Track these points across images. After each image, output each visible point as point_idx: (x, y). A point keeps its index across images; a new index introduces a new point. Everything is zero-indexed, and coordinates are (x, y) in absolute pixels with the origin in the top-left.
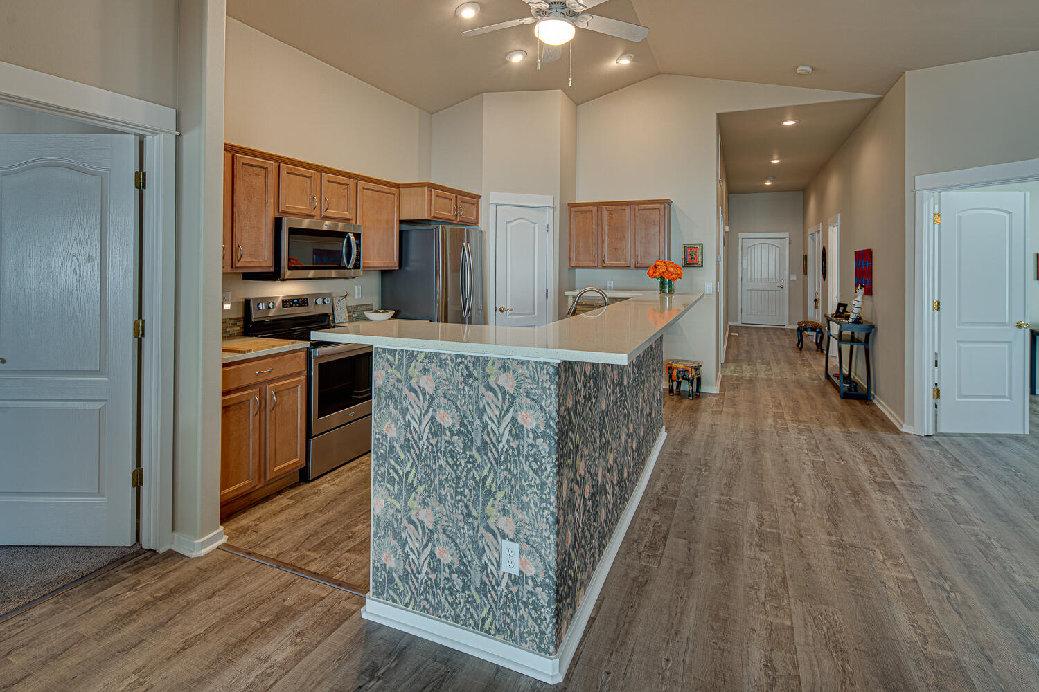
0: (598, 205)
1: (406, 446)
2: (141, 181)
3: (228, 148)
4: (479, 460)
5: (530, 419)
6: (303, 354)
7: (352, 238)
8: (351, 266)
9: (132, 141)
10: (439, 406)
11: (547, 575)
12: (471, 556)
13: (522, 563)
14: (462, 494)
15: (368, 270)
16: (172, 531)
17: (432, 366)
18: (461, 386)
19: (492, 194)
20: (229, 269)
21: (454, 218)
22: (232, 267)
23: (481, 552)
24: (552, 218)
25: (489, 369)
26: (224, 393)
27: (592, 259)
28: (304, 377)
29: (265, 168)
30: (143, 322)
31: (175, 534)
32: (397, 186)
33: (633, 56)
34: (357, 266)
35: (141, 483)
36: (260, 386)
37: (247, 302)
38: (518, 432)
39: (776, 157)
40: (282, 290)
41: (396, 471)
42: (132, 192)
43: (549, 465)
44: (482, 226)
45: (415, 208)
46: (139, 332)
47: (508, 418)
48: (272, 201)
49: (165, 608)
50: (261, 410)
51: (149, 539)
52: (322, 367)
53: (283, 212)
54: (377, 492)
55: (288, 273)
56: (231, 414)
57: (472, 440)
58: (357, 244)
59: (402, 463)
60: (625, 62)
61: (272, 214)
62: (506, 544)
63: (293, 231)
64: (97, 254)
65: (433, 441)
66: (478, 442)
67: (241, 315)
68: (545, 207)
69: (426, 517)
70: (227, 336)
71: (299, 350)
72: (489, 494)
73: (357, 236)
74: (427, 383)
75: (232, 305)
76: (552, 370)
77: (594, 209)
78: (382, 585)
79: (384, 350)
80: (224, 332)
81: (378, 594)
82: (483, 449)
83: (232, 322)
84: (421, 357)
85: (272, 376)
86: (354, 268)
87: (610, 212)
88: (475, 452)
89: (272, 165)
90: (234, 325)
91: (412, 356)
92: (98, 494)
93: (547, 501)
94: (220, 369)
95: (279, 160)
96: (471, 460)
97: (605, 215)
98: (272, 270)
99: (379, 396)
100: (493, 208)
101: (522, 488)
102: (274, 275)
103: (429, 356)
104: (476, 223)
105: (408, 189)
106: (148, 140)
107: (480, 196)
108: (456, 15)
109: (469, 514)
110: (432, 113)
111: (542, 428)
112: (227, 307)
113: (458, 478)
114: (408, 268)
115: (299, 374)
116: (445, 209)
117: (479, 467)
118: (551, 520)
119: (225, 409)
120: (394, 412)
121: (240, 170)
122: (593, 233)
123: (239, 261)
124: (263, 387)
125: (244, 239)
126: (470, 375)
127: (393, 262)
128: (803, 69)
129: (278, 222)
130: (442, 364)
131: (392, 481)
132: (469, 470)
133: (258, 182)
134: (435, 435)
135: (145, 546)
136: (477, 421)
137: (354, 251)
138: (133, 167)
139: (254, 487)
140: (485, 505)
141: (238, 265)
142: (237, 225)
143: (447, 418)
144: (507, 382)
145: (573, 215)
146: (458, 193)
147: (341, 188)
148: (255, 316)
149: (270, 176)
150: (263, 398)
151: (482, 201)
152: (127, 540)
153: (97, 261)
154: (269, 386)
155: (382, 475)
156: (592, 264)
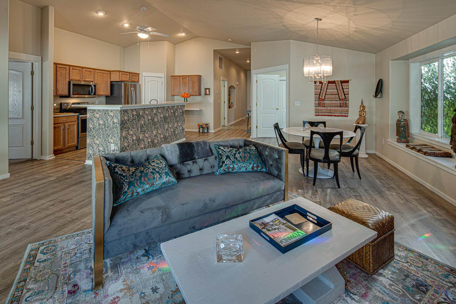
0: (179, 76)
1: (94, 129)
2: (32, 73)
3: (55, 63)
4: (107, 129)
5: (116, 121)
6: (76, 117)
7: (93, 87)
8: (92, 94)
9: (30, 64)
10: (100, 120)
11: (119, 149)
12: (106, 148)
13: (115, 148)
14: (104, 136)
15: (100, 96)
16: (41, 155)
17: (99, 112)
18: (104, 116)
19: (143, 73)
20: (55, 95)
21: (129, 80)
22: (56, 94)
23: (107, 147)
24: (164, 80)
25: (109, 112)
26: (54, 124)
27: (177, 93)
28: (77, 122)
29: (66, 68)
30: (33, 106)
31: (42, 156)
32: (109, 71)
33: (186, 33)
34: (95, 94)
35: (33, 144)
36: (64, 123)
37: (61, 104)
38: (114, 123)
39: (248, 60)
40: (71, 101)
41: (92, 134)
42: (30, 76)
43: (119, 129)
44: (140, 83)
45: (115, 78)
46: (32, 109)
47: (112, 121)
48: (68, 77)
49: (40, 165)
50: (64, 129)
51: (35, 157)
52: (82, 120)
53: (71, 80)
54: (88, 139)
55: (72, 96)
56: (56, 129)
57: (106, 126)
58: (94, 88)
59: (93, 132)
60: (183, 34)
61: (67, 80)
62: (112, 144)
63: (73, 85)
64: (21, 90)
65: (99, 127)
66: (107, 126)
67: (59, 107)
68: (162, 77)
69: (98, 142)
70: (55, 112)
71: (75, 115)
72: (109, 136)
73: (95, 86)
74: (98, 116)
75: (56, 104)
76: (119, 111)
77: (178, 77)
78: (89, 157)
79: (89, 110)
80: (54, 111)
81: (88, 159)
82: (108, 127)
83: (56, 109)
84: (96, 111)
85: (67, 121)
86: (94, 95)
87: (183, 79)
88: (106, 128)
89: (67, 67)
90: (57, 110)
91: (95, 110)
92: (22, 147)
93: (119, 135)
94: (53, 118)
95: (69, 66)
96: (106, 130)
97: (181, 79)
98: (68, 95)
99: (88, 119)
100: (144, 77)
101: (114, 133)
102: (68, 96)
103: (98, 110)
104: (138, 82)
105: (113, 72)
106: (34, 64)
107: (139, 74)
108: (123, 25)
109: (105, 140)
110: (125, 47)
111: (118, 122)
112: (55, 105)
113: (103, 133)
114: (114, 95)
115: (75, 121)
116: (125, 78)
117: (107, 131)
118: (119, 138)
119: (54, 128)
120: (91, 122)
121: (58, 69)
122: (178, 85)
123: (58, 92)
124: (65, 124)
125: (60, 87)
126: (105, 113)
127: (108, 93)
128: (229, 40)
129: (69, 82)
130: (100, 112)
131: (91, 136)
132: (105, 132)
133: (64, 72)
134: (99, 126)
135: (34, 158)
136: (107, 122)
137: (93, 90)
138: (30, 70)
139: (62, 148)
140: (108, 138)
141: (58, 93)
142: (58, 83)
143: (101, 122)
144: (112, 114)
145: (172, 79)
146: (130, 73)
147: (89, 73)
148: (63, 107)
149: (67, 70)
150: (64, 126)
151: (140, 76)
152: (30, 157)
153: (21, 92)
154: (66, 124)
155: (89, 135)
156: (178, 94)
